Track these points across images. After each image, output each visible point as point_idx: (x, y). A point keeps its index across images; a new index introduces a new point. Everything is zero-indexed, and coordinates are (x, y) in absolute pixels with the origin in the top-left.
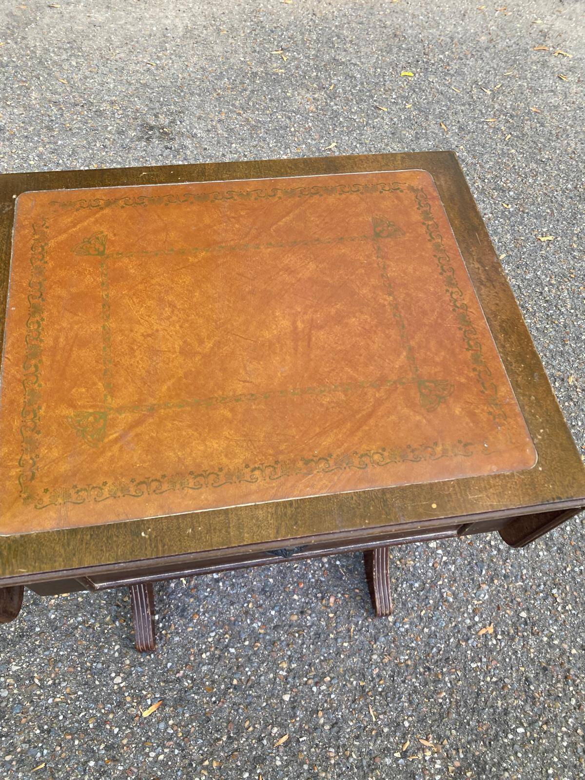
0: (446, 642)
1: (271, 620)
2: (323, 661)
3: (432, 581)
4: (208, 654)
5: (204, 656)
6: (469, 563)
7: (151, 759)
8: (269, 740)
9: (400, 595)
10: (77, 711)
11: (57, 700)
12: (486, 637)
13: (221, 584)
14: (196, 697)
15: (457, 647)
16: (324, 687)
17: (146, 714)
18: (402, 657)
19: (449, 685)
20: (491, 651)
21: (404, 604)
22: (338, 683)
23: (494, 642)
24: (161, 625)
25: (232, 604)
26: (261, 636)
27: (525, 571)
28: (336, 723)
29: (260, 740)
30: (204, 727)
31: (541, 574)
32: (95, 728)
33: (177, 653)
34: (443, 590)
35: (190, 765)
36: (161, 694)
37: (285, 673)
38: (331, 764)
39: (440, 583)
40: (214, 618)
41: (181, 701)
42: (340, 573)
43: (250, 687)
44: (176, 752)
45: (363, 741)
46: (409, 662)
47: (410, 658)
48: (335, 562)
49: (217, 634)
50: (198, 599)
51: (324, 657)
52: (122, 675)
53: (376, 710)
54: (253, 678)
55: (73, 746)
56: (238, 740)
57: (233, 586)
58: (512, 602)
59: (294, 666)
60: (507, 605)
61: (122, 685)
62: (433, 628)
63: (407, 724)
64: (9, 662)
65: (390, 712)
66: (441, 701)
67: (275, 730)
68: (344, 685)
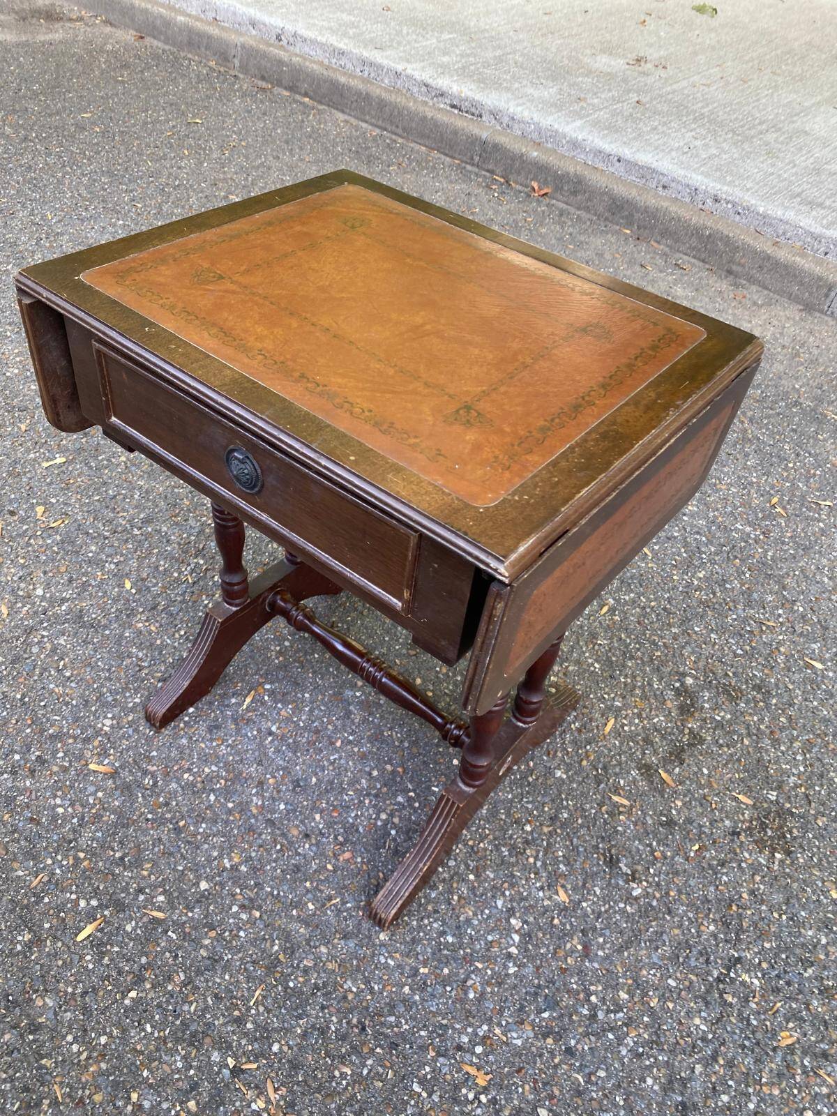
0: (414, 1027)
1: (273, 812)
2: (273, 895)
3: (471, 955)
4: (191, 778)
5: (186, 776)
6: (539, 986)
7: (53, 803)
8: (146, 900)
9: (420, 928)
10: (57, 712)
11: (57, 690)
12: (467, 1080)
13: (270, 739)
14: (140, 799)
15: (420, 1047)
16: (244, 916)
17: (92, 767)
18: (349, 983)
19: (365, 1072)
20: (456, 1101)
21: (414, 940)
22: (262, 930)
23: (471, 1096)
24: (187, 719)
25: (260, 763)
26: (249, 814)
27: (602, 1074)
28: (216, 961)
29: (140, 891)
30: (116, 828)
31: (622, 1103)
32: (51, 736)
33: (171, 752)
34: (473, 976)
35: (70, 842)
36: (121, 767)
37: (228, 866)
38: (166, 988)
39: (480, 966)
40: (231, 758)
41: (127, 789)
42: (385, 843)
43: (188, 842)
44: (75, 820)
45: (218, 1008)
46: (350, 997)
47: (356, 994)
48: (391, 828)
49: (218, 771)
50: (238, 730)
51: (279, 894)
52: (115, 722)
53: (264, 997)
54: (199, 837)
55: (24, 731)
56: (125, 869)
57: (278, 751)
58: (545, 1084)
59: (243, 868)
60: (535, 1082)
61: (105, 728)
62: (417, 997)
63: (275, 1048)
64: (63, 635)
65: (274, 1016)
66: (337, 1073)
67: (161, 898)
68: (264, 939)
